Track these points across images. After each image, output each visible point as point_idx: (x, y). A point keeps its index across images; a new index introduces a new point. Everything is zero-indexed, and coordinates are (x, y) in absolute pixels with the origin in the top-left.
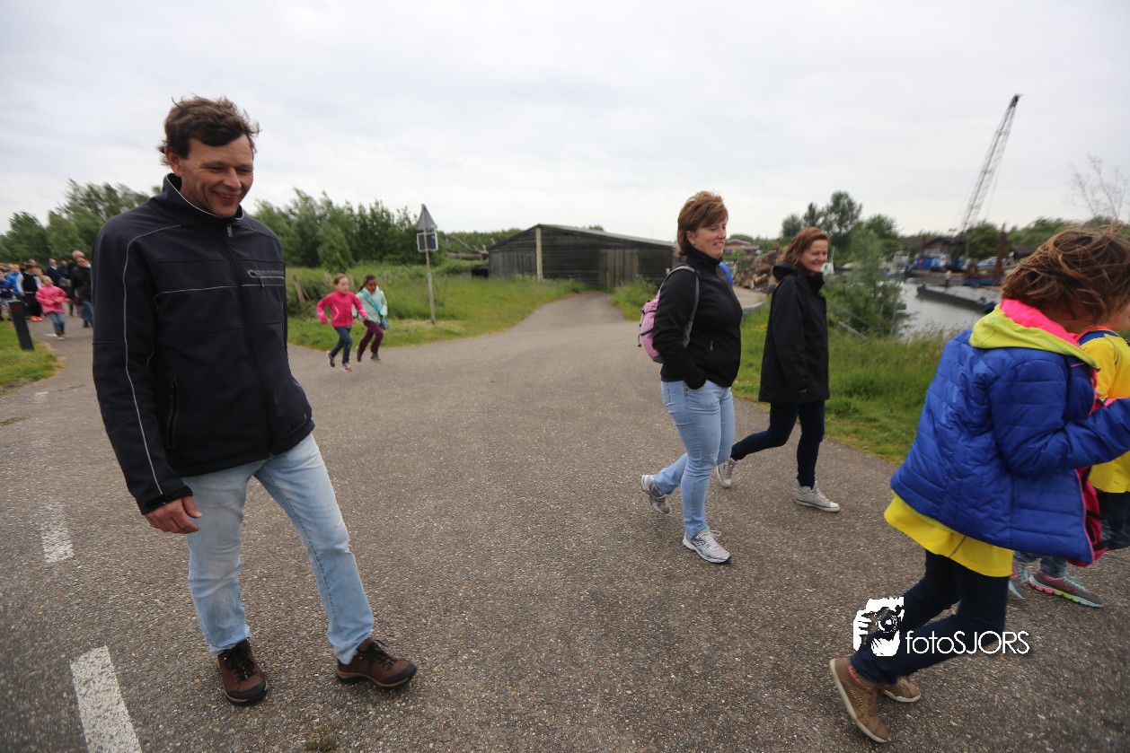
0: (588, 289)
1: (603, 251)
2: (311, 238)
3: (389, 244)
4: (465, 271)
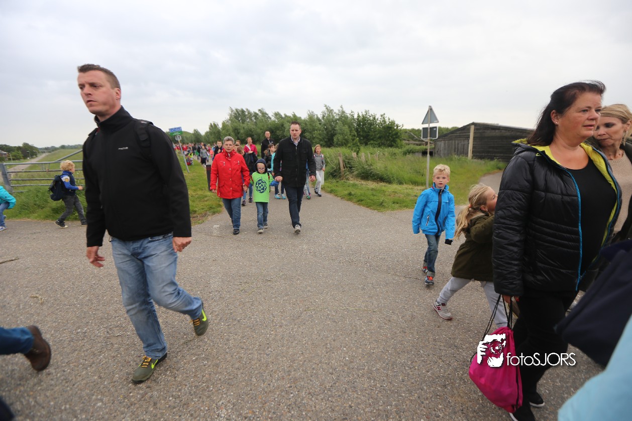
2: (331, 131)
3: (372, 135)
4: (418, 152)
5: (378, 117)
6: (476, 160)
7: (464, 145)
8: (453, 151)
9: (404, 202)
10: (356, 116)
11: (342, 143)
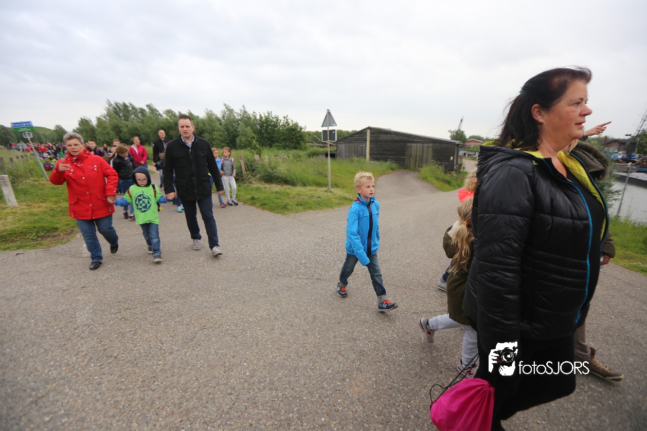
0: (399, 168)
1: (409, 144)
2: (233, 132)
3: (276, 137)
4: (321, 154)
5: (281, 118)
6: (373, 162)
7: (363, 147)
8: (353, 153)
9: (307, 204)
10: (258, 117)
11: (245, 145)
